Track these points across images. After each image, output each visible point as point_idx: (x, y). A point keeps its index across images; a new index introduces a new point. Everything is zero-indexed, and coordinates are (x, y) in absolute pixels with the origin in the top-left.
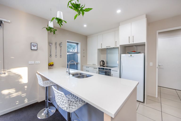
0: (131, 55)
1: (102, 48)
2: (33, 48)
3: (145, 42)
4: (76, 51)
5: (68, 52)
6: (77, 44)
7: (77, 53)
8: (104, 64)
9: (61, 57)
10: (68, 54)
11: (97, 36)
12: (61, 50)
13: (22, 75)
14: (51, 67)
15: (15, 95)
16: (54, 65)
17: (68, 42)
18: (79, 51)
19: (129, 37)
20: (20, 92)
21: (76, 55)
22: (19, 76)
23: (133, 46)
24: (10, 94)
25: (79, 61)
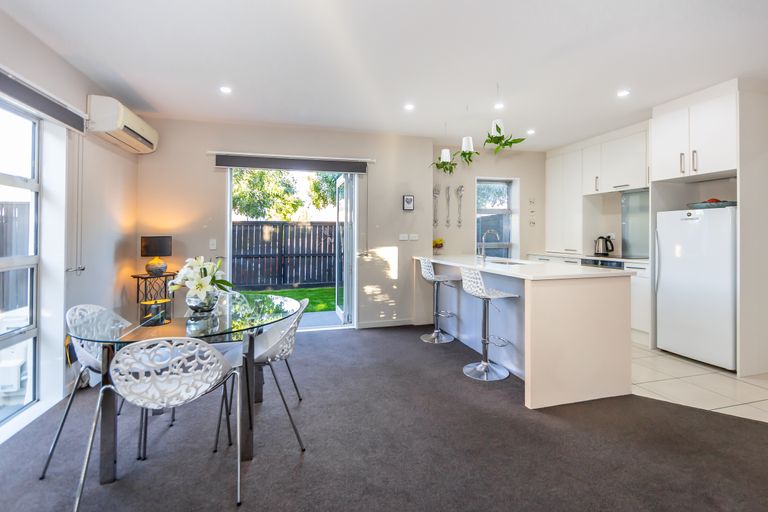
0: (689, 215)
1: (599, 192)
2: (407, 206)
3: (736, 170)
4: (505, 206)
5: (479, 211)
6: (509, 183)
7: (509, 212)
8: (610, 248)
9: (459, 226)
10: (479, 216)
11: (582, 150)
12: (460, 206)
13: (390, 263)
14: (439, 251)
15: (379, 299)
16: (445, 246)
17: (479, 181)
18: (516, 205)
19: (682, 154)
20: (386, 296)
21: (505, 218)
22: (385, 265)
23: (728, 178)
24: (373, 295)
25: (515, 238)
